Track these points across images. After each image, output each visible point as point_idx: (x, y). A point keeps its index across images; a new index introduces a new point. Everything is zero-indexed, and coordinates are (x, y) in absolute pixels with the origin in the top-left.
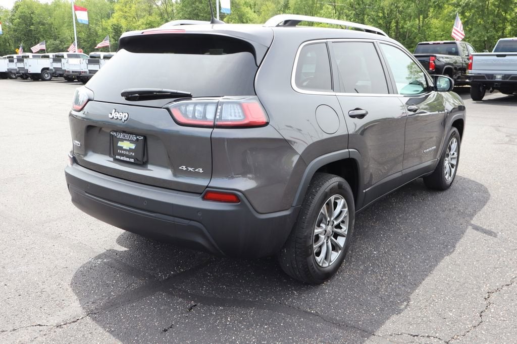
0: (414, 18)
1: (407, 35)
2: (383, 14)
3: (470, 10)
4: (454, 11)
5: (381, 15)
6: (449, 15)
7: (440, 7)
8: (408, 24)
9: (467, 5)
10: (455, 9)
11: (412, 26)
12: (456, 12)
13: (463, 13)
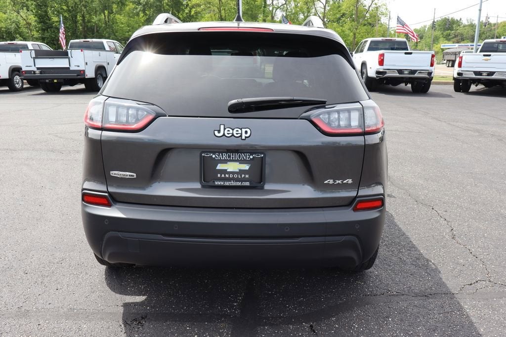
0: (100, 14)
1: (95, 29)
2: (67, 7)
3: (150, 8)
4: (137, 8)
5: (65, 8)
6: (133, 12)
7: (122, 4)
8: (95, 19)
9: (147, 4)
10: (137, 7)
11: (100, 20)
12: (138, 9)
13: (144, 11)
